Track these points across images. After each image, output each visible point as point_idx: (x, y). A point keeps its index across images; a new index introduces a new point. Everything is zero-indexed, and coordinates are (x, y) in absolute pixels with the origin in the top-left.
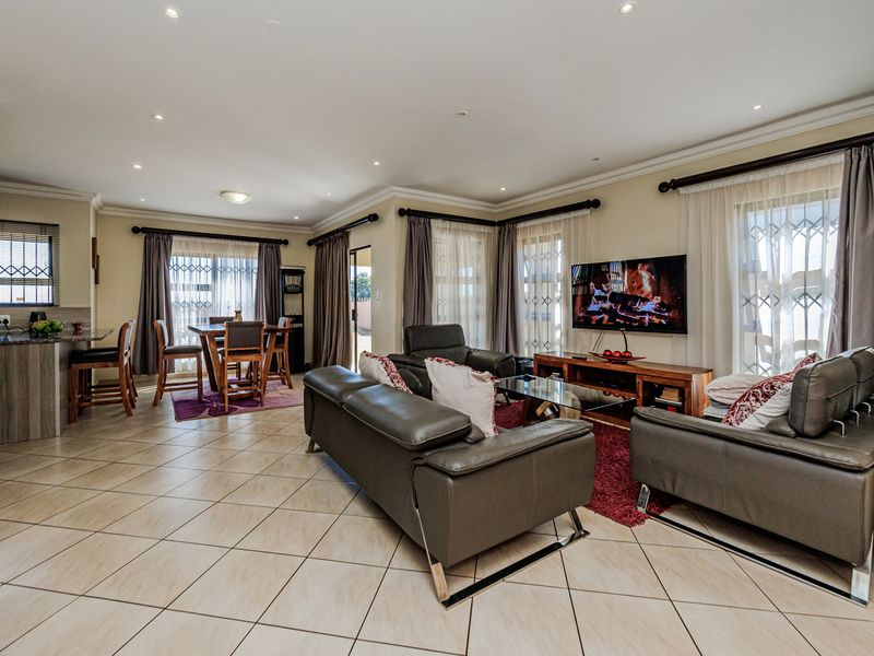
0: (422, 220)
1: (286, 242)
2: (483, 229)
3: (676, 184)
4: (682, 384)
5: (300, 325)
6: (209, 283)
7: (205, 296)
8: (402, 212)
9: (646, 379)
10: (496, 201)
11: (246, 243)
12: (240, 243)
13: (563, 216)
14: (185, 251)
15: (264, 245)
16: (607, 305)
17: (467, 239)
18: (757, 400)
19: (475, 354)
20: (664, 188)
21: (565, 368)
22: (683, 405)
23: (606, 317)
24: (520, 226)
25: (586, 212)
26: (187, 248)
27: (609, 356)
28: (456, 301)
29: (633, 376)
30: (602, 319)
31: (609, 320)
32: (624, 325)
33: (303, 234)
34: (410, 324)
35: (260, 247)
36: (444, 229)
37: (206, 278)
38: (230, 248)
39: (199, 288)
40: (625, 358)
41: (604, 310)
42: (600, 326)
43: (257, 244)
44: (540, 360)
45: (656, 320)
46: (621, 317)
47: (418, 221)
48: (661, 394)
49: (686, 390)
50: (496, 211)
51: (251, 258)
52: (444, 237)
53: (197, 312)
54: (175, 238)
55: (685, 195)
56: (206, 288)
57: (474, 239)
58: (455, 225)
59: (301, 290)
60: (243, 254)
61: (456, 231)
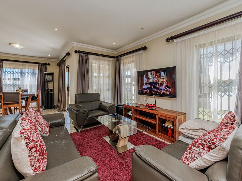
0: (85, 55)
1: (49, 64)
2: (110, 59)
3: (173, 38)
4: (173, 120)
5: (52, 92)
6: (19, 78)
7: (17, 82)
8: (76, 52)
9: (160, 117)
10: (115, 49)
11: (33, 64)
12: (31, 64)
13: (135, 53)
14: (9, 67)
15: (40, 65)
16: (149, 86)
17: (104, 62)
18: (204, 149)
19: (103, 104)
20: (168, 40)
21: (133, 110)
22: (173, 128)
23: (148, 91)
24: (122, 58)
25: (142, 52)
26: (10, 65)
27: (148, 106)
28: (99, 85)
29: (155, 115)
30: (147, 91)
31: (149, 92)
32: (154, 94)
33: (56, 62)
34: (79, 93)
35: (39, 66)
36: (94, 59)
37: (18, 76)
38: (27, 66)
39: (15, 79)
40: (153, 107)
41: (148, 88)
42: (146, 94)
43: (38, 65)
44: (125, 107)
45: (165, 92)
46: (154, 91)
47: (84, 55)
48: (166, 123)
49: (174, 123)
50: (115, 53)
51: (35, 69)
52: (95, 61)
53: (14, 88)
54: (4, 62)
55: (176, 42)
56: (18, 79)
57: (106, 62)
58: (99, 57)
59: (53, 80)
60: (32, 68)
61: (100, 59)
